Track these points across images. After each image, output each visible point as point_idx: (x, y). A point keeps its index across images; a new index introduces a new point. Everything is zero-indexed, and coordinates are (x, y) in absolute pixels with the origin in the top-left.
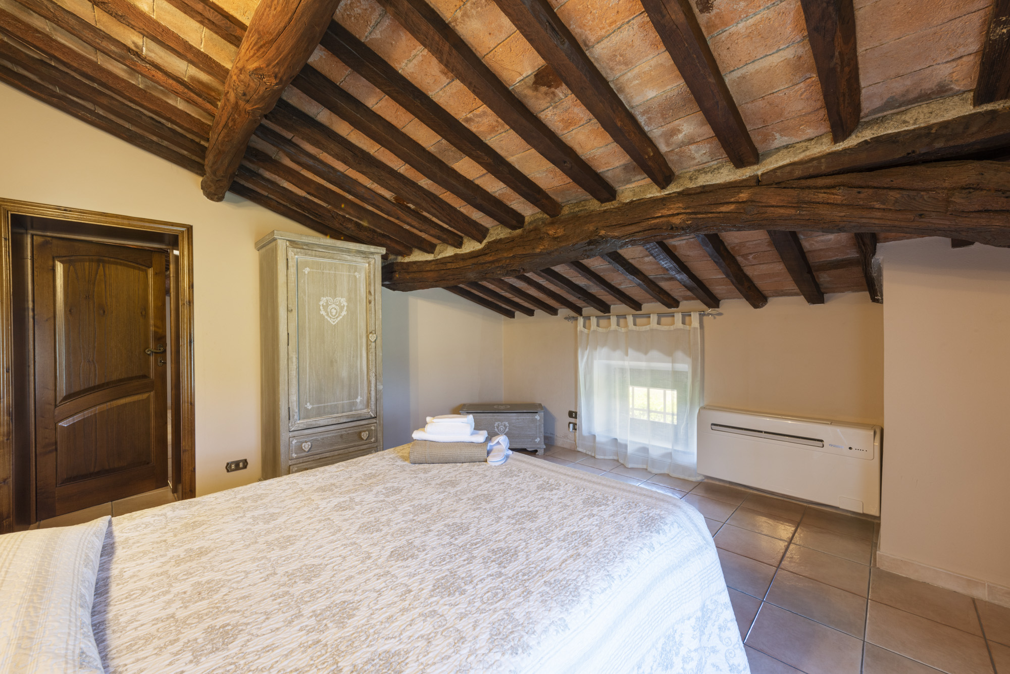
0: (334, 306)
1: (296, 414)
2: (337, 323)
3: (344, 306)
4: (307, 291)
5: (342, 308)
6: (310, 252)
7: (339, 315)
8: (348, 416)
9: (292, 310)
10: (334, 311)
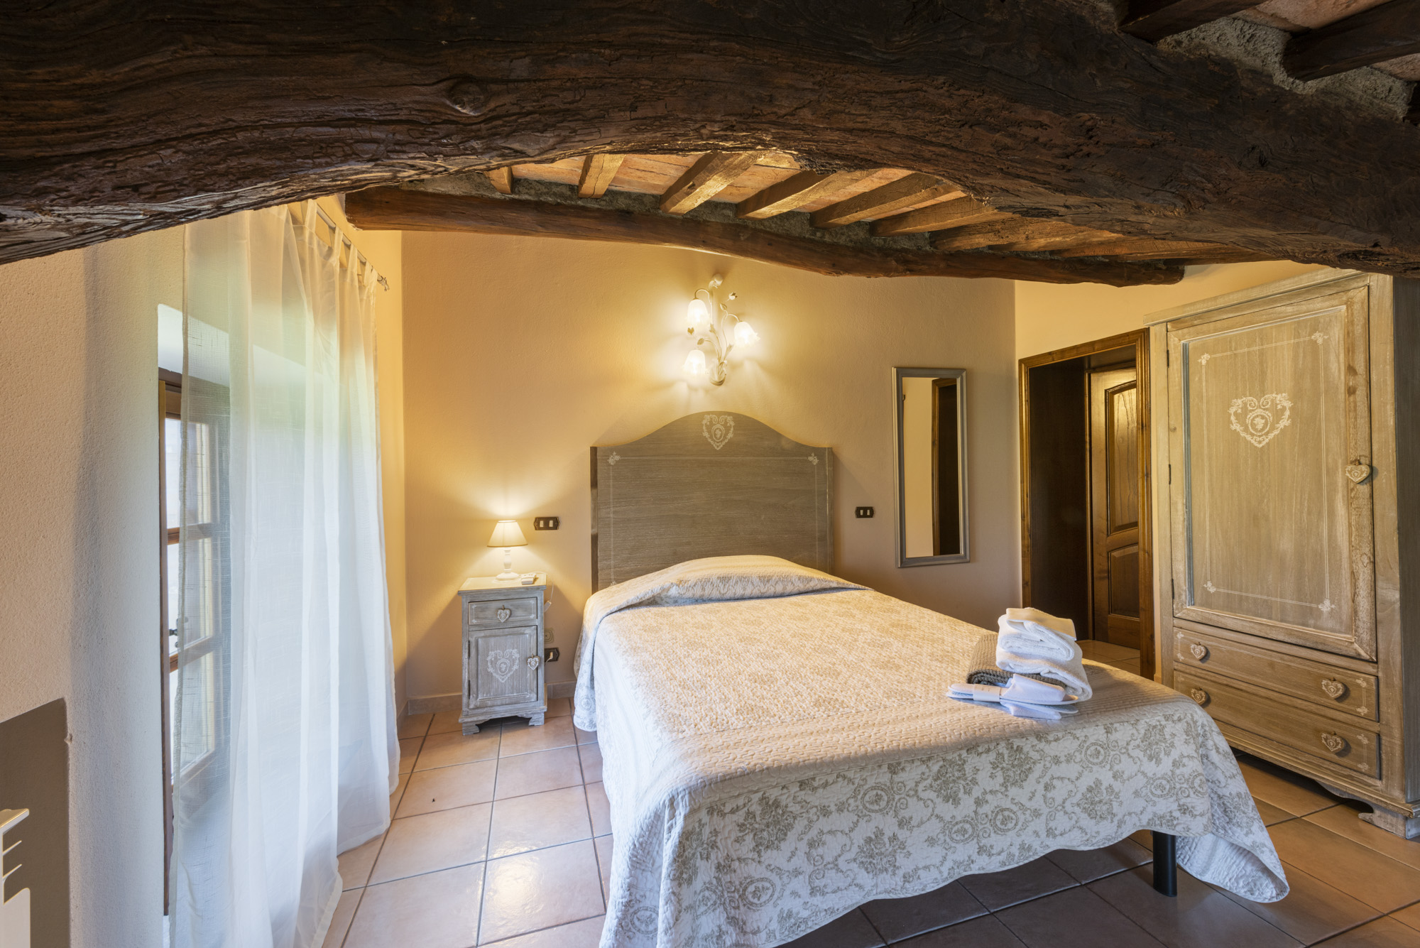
0: (1259, 411)
1: (1184, 593)
2: (1268, 444)
3: (1284, 409)
4: (1205, 394)
5: (1278, 414)
6: (1205, 327)
7: (1273, 428)
8: (1290, 632)
9: (1175, 429)
10: (1260, 423)
